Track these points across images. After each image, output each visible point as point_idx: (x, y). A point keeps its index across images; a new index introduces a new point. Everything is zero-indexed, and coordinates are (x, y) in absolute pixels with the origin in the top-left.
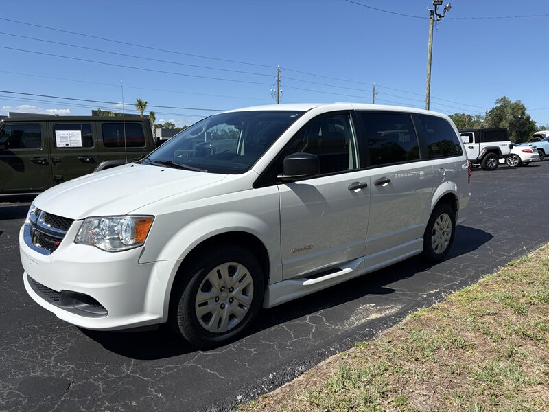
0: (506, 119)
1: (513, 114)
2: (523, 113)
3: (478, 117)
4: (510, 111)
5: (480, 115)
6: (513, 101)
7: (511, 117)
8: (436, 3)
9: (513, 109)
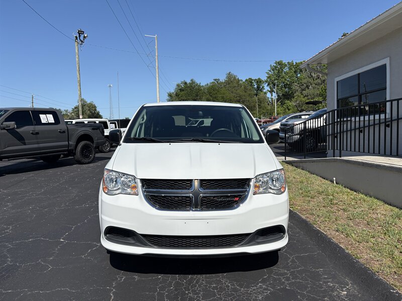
0: (86, 113)
1: (89, 110)
2: (96, 110)
3: (66, 111)
4: (87, 108)
5: (67, 110)
6: (88, 102)
7: (89, 112)
8: (80, 32)
9: (89, 107)
